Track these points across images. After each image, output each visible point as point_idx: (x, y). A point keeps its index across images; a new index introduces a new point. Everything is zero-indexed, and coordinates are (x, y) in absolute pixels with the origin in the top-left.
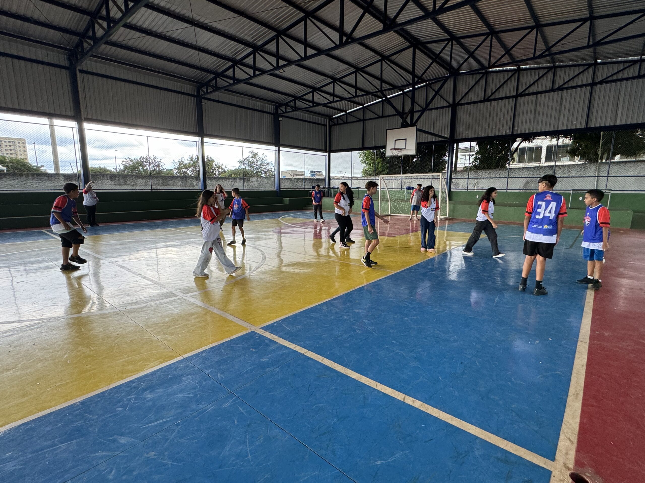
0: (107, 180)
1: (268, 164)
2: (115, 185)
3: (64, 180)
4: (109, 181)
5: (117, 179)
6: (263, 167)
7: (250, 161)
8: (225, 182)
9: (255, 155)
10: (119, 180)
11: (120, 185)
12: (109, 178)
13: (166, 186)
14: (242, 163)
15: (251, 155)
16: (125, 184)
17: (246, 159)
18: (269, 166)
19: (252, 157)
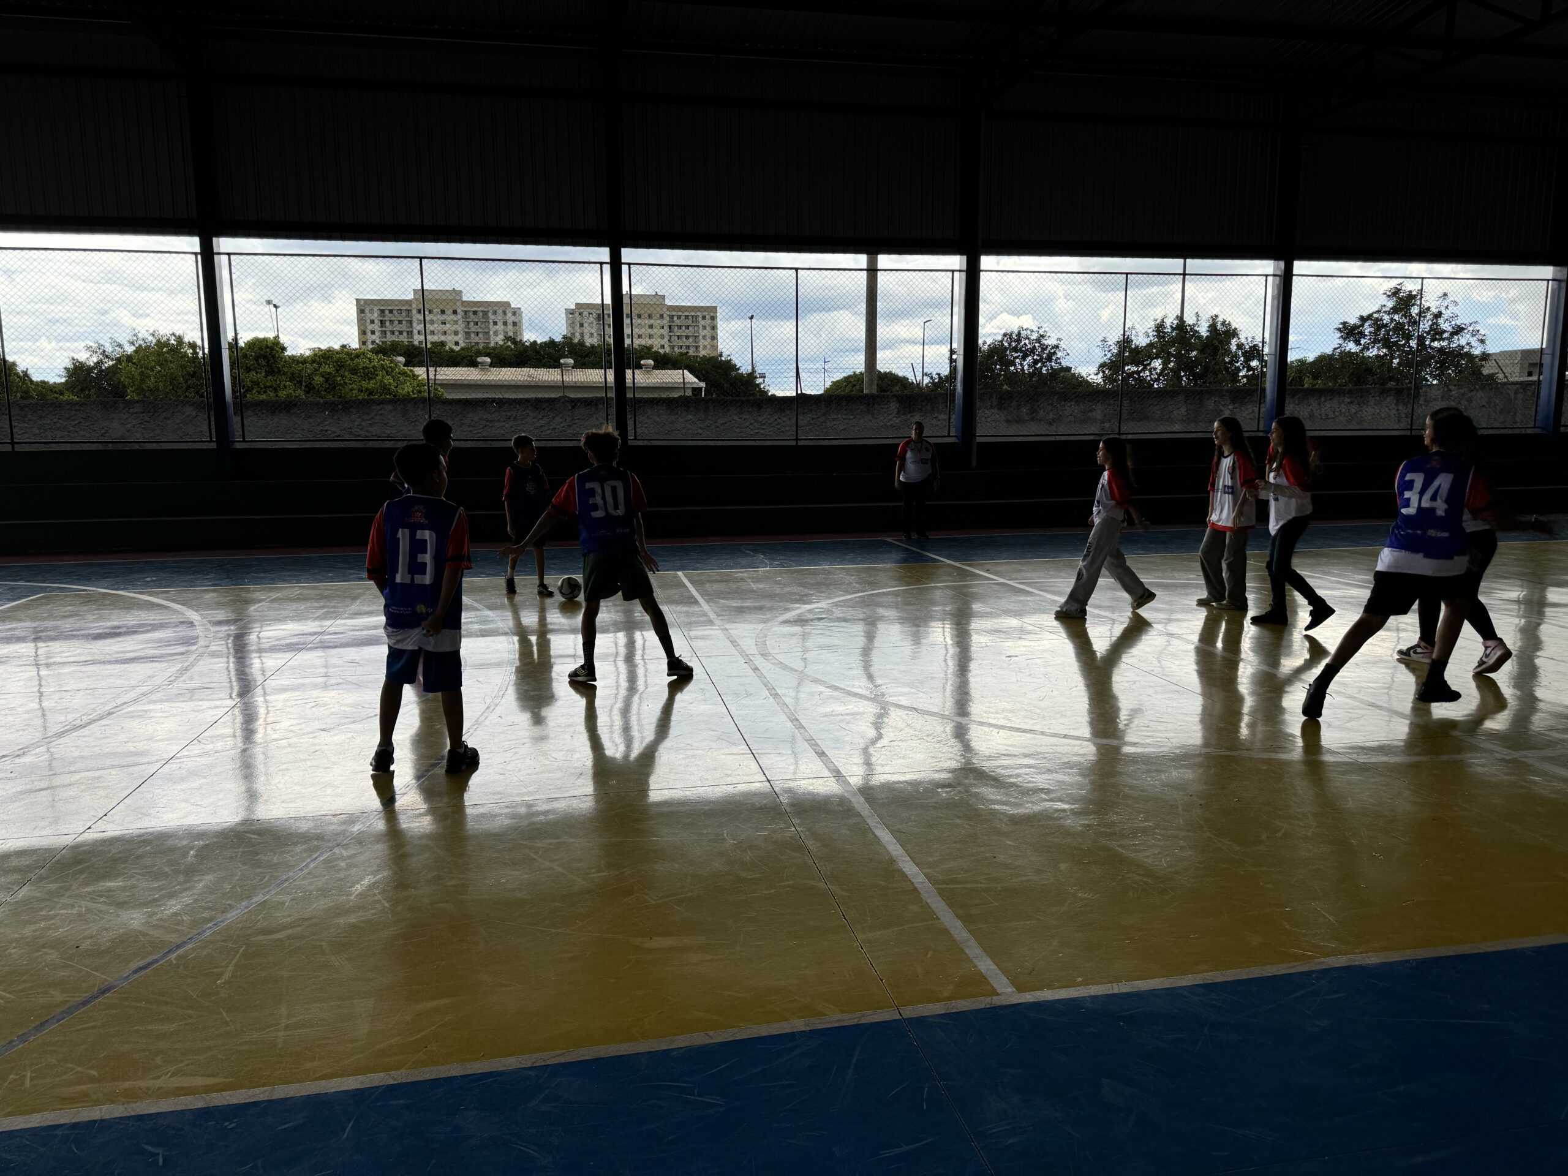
0: (992, 407)
1: (1458, 330)
2: (1008, 421)
3: (899, 412)
4: (995, 411)
5: (1014, 404)
6: (1436, 344)
7: (1386, 326)
8: (1328, 404)
9: (1404, 302)
10: (1019, 406)
11: (1019, 421)
12: (995, 403)
13: (1141, 420)
14: (1350, 332)
15: (1390, 304)
16: (1032, 419)
17: (1370, 317)
18: (1462, 340)
19: (1395, 310)
